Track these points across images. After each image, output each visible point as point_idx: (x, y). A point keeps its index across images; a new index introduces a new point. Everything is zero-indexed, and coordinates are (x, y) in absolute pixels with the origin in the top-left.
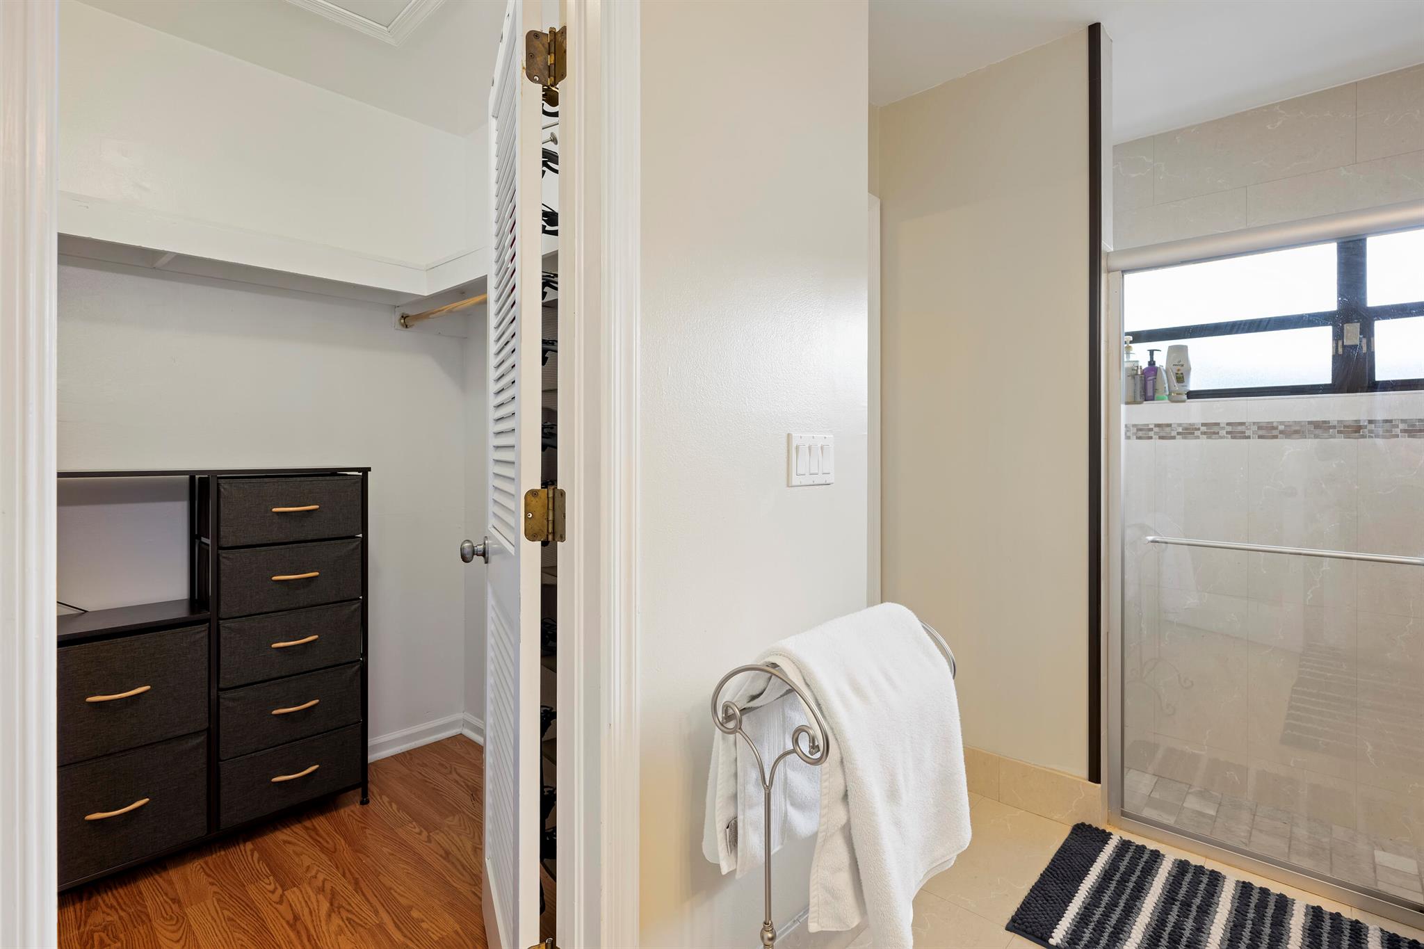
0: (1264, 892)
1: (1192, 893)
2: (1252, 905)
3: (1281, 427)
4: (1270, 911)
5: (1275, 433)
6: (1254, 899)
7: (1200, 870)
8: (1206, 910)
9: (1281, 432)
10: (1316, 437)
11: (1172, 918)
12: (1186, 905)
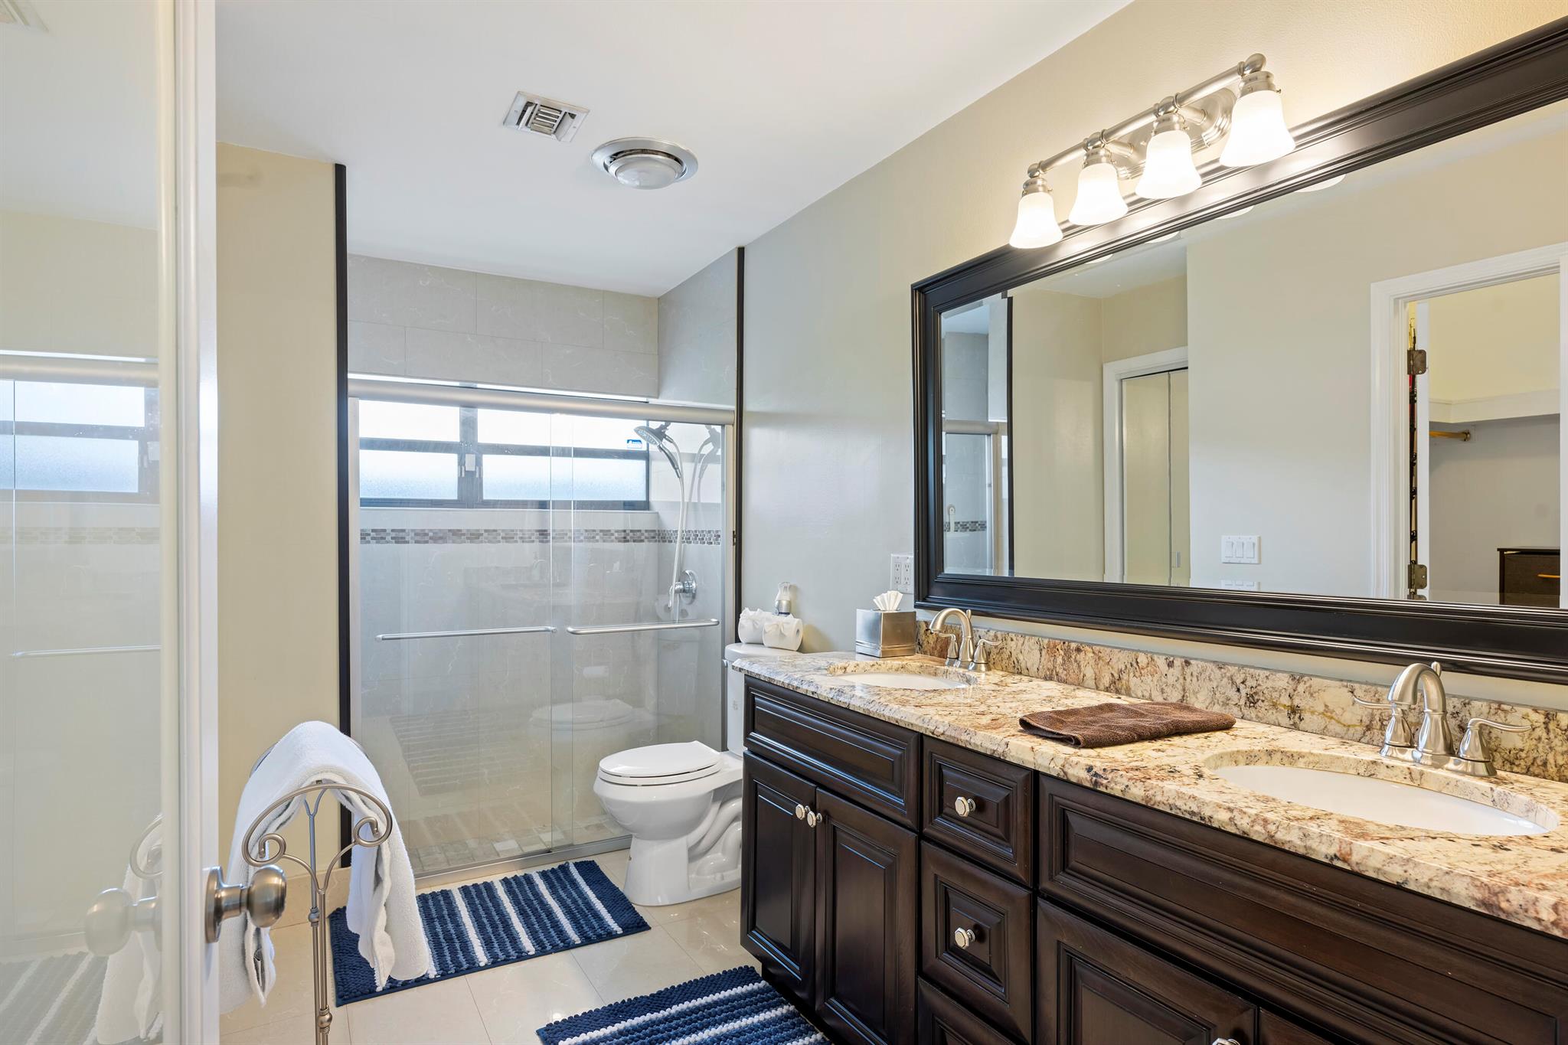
0: (475, 886)
1: (439, 909)
2: (474, 896)
3: (431, 534)
4: (485, 895)
5: (427, 538)
6: (474, 894)
7: (434, 895)
8: (453, 914)
9: (431, 538)
10: (454, 542)
11: (439, 929)
12: (441, 918)
